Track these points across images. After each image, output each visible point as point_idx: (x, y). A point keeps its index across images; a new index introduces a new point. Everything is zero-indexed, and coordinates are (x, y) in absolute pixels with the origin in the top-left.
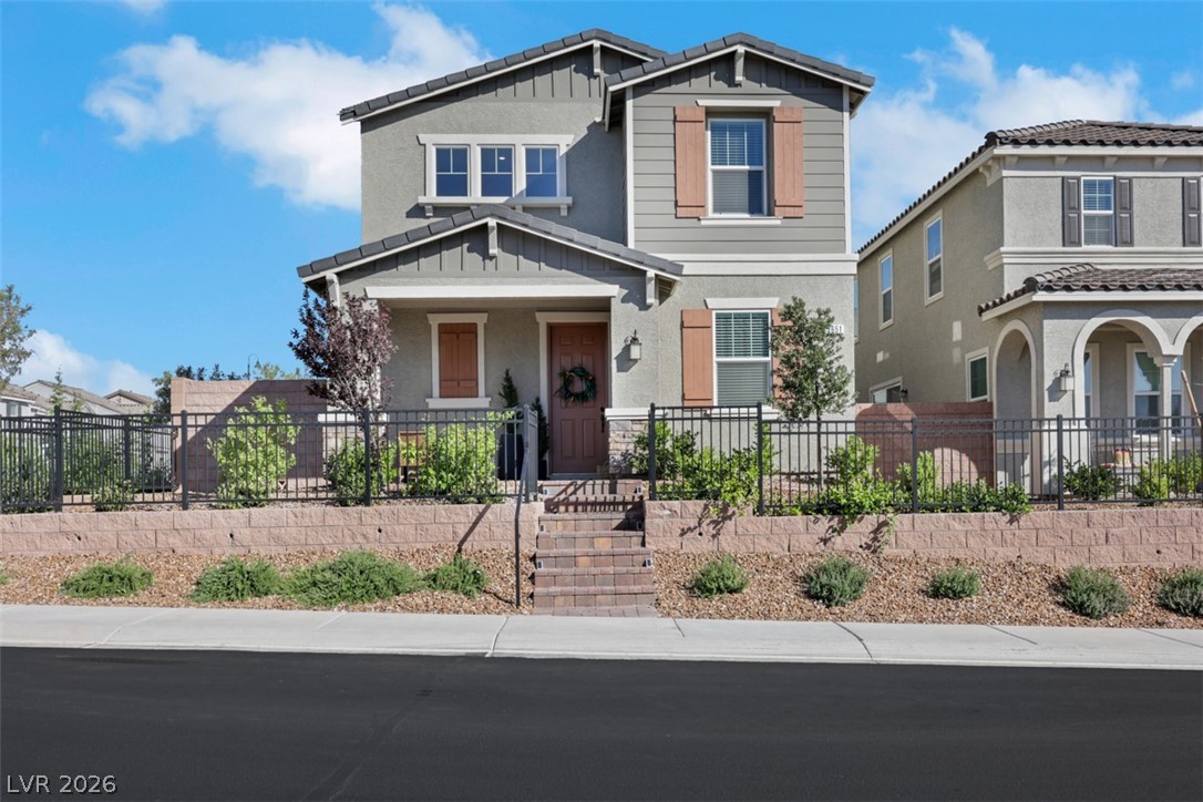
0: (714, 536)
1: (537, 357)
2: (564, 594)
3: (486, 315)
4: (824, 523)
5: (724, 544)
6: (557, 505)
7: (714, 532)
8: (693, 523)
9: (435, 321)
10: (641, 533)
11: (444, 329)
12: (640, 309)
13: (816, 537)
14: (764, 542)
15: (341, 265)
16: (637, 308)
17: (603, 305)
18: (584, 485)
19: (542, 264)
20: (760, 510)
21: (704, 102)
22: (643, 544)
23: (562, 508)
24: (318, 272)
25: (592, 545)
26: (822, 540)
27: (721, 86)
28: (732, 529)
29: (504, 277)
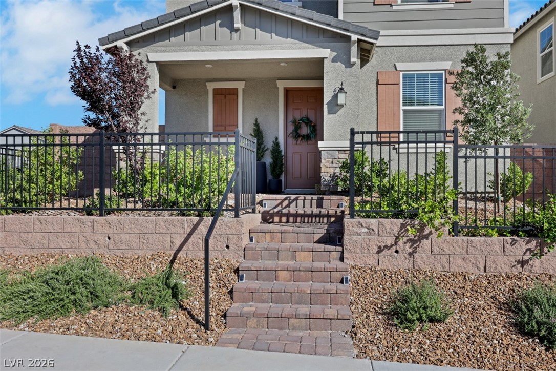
0: (410, 254)
1: (277, 111)
2: (256, 315)
3: (244, 82)
4: (521, 246)
5: (419, 262)
6: (272, 216)
7: (411, 250)
8: (390, 241)
9: (211, 87)
10: (340, 249)
11: (217, 92)
12: (346, 67)
13: (513, 259)
14: (460, 262)
15: (129, 36)
16: (344, 66)
18: (296, 199)
19: (273, 35)
20: (455, 230)
22: (342, 259)
23: (276, 219)
24: (112, 42)
25: (294, 258)
26: (518, 262)
28: (428, 247)
29: (245, 46)
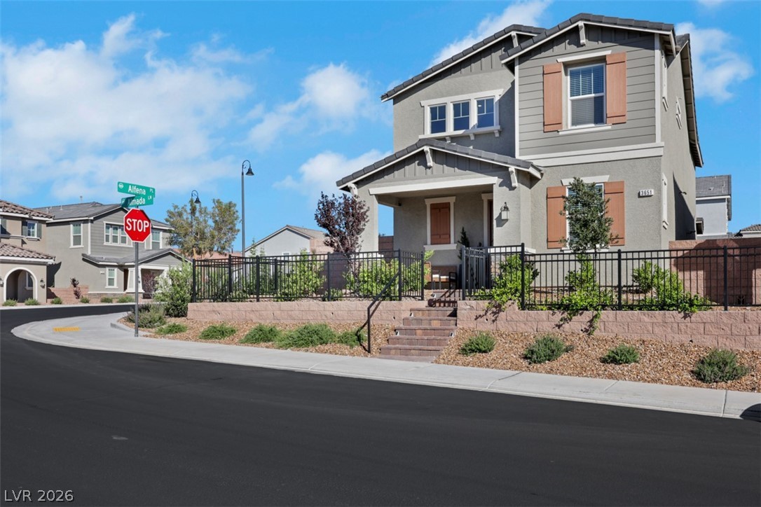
0: (493, 321)
1: (482, 220)
2: (395, 349)
3: (454, 198)
4: (559, 315)
5: (499, 326)
6: (435, 302)
7: (493, 318)
8: (482, 313)
9: (428, 202)
10: (455, 318)
11: (434, 207)
12: (510, 190)
13: (553, 324)
14: (523, 326)
15: (355, 179)
16: (508, 189)
17: (488, 189)
18: (454, 292)
19: (456, 169)
20: (523, 306)
21: (561, 60)
22: (456, 325)
23: (437, 304)
24: (345, 183)
25: (430, 324)
26: (557, 325)
27: (573, 48)
28: (504, 317)
29: (435, 177)
